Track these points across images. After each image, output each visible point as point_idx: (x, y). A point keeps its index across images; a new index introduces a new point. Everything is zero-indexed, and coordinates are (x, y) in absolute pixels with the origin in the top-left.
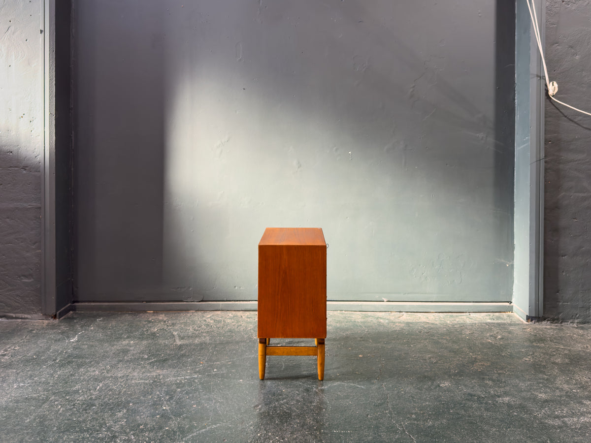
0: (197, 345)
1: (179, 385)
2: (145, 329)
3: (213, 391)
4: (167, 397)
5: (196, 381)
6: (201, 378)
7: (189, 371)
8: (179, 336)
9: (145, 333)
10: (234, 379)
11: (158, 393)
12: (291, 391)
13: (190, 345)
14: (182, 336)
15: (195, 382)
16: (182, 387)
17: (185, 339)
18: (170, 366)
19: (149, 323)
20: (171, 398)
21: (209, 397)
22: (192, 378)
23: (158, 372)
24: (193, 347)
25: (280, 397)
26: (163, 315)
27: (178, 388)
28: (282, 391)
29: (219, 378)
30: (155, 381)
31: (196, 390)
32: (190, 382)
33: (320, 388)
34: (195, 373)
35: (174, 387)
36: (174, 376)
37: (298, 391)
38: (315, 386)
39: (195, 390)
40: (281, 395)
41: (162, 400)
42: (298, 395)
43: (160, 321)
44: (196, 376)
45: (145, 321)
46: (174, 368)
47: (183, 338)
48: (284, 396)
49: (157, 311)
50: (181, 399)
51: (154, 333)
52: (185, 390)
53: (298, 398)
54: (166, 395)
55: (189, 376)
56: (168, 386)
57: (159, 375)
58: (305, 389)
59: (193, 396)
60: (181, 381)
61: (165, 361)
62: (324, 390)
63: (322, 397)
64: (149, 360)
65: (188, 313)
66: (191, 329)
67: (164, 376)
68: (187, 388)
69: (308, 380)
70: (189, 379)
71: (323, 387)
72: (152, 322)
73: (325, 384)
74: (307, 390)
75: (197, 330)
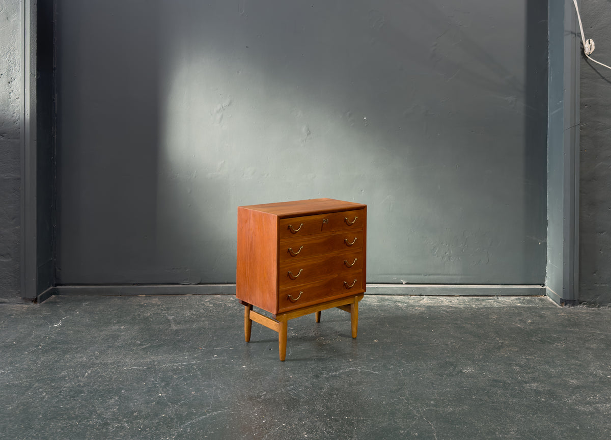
0: (195, 330)
1: (175, 372)
2: (136, 314)
3: (213, 378)
4: (163, 384)
5: (195, 367)
6: (199, 364)
7: (186, 357)
8: (175, 321)
9: (137, 317)
10: (236, 364)
11: (153, 379)
12: (300, 377)
13: (187, 329)
14: (177, 321)
15: (193, 368)
16: (179, 373)
17: (182, 324)
18: (165, 352)
19: (141, 308)
20: (167, 385)
21: (209, 384)
22: (190, 364)
23: (152, 357)
24: (190, 332)
25: (287, 383)
26: (157, 299)
27: (174, 374)
28: (289, 377)
29: (220, 363)
30: (149, 368)
31: (195, 376)
32: (188, 369)
33: (330, 374)
34: (194, 359)
35: (170, 373)
36: (171, 362)
37: (306, 376)
38: (325, 372)
39: (193, 376)
40: (288, 381)
41: (158, 387)
42: (307, 381)
43: (153, 305)
44: (195, 362)
45: (137, 306)
46: (170, 354)
47: (179, 323)
48: (291, 382)
49: (149, 295)
50: (178, 385)
51: (147, 318)
52: (182, 376)
53: (307, 384)
54: (162, 381)
55: (187, 362)
56: (163, 372)
57: (154, 361)
58: (314, 375)
59: (191, 382)
60: (177, 367)
61: (160, 346)
62: (335, 376)
63: (333, 383)
64: (142, 345)
65: (185, 297)
66: (188, 313)
67: (159, 362)
68: (184, 374)
69: (318, 366)
70: (187, 365)
71: (334, 373)
72: (145, 306)
73: (337, 370)
74: (317, 377)
75: (195, 315)
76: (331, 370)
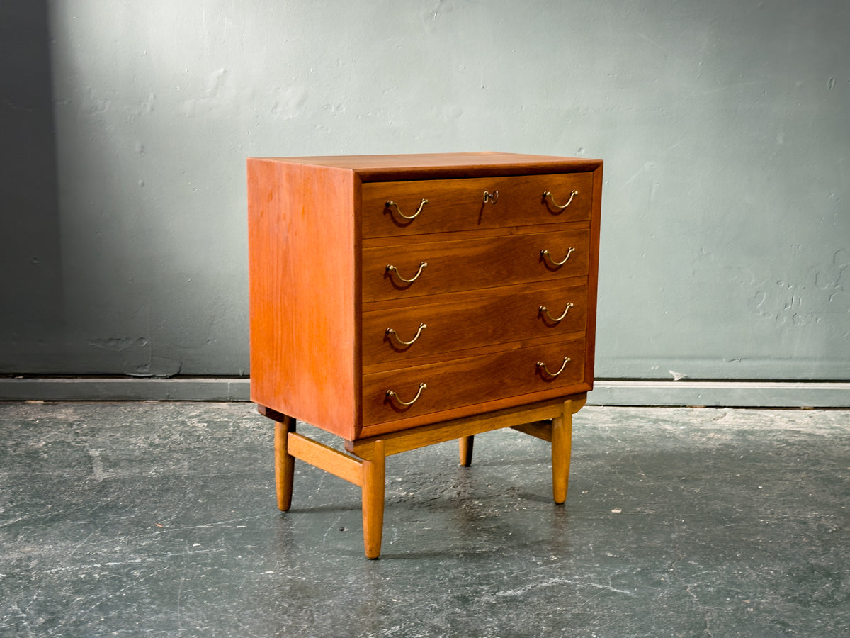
0: (152, 481)
1: (79, 586)
2: (10, 443)
3: (183, 603)
4: (41, 620)
5: (136, 573)
6: (150, 567)
7: (118, 549)
8: (105, 458)
9: (10, 451)
10: (249, 567)
11: (15, 607)
12: (417, 602)
13: (133, 480)
14: (112, 459)
15: (132, 578)
16: (91, 591)
17: (122, 468)
18: (64, 535)
19: (26, 428)
20: (52, 622)
21: (169, 620)
22: (125, 566)
23: (27, 549)
24: (139, 486)
25: (382, 618)
26: (70, 410)
27: (77, 592)
28: (388, 602)
29: (205, 565)
30: (12, 576)
31: (134, 598)
32: (117, 579)
33: (501, 594)
34: (137, 552)
35: (66, 591)
36: (73, 561)
37: (436, 600)
38: (486, 588)
39: (127, 599)
40: (385, 612)
41: (25, 627)
42: (437, 612)
43: (57, 423)
44: (138, 561)
45: (16, 423)
46: (76, 540)
47: (114, 465)
48: (395, 616)
49: (52, 401)
50: (82, 623)
51: (36, 452)
52: (98, 600)
53: (436, 621)
54: (39, 613)
55: (117, 560)
56: (49, 587)
57: (29, 559)
58: (457, 598)
59: (120, 615)
60: (89, 575)
61: (53, 520)
62: (514, 599)
63: (510, 619)
64: (8, 518)
65: (140, 406)
66: (141, 442)
67: (42, 560)
68: (105, 592)
69: (466, 574)
70: (117, 568)
71: (510, 593)
72: (36, 426)
73: (516, 583)
74: (464, 601)
75: (158, 446)
76: (502, 583)
